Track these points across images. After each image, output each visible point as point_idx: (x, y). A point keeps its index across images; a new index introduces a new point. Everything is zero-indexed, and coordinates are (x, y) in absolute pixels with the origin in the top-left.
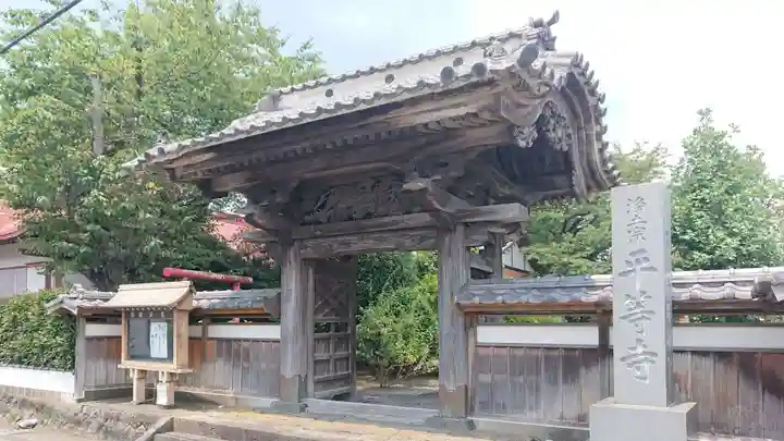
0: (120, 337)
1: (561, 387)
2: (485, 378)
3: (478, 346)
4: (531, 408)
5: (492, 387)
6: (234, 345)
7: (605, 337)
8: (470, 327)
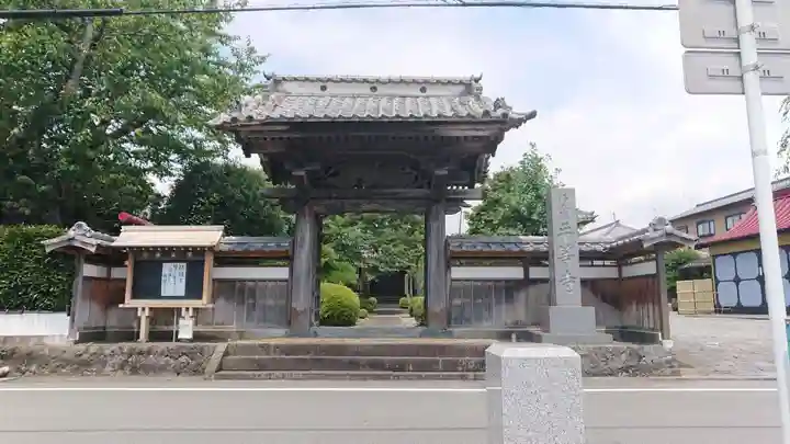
0: (125, 280)
1: (504, 306)
2: (457, 302)
3: (453, 280)
4: (487, 320)
5: (462, 307)
6: (238, 284)
7: (526, 272)
8: (448, 267)
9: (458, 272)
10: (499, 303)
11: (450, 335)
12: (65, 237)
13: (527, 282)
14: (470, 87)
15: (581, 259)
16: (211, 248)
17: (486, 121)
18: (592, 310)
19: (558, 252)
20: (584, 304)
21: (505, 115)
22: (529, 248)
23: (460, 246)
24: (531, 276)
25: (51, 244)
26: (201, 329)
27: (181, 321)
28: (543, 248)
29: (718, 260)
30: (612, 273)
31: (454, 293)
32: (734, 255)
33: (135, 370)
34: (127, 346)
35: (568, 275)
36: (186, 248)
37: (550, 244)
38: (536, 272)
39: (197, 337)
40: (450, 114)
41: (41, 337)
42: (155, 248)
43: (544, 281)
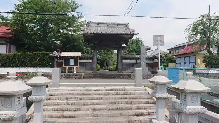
3: (123, 63)
4: (129, 70)
5: (124, 68)
7: (136, 61)
8: (122, 60)
9: (124, 61)
10: (131, 67)
11: (122, 73)
12: (53, 54)
13: (136, 63)
14: (126, 25)
15: (146, 59)
16: (79, 56)
17: (130, 34)
18: (147, 68)
19: (142, 58)
20: (146, 67)
21: (134, 33)
22: (137, 57)
23: (124, 56)
24: (137, 62)
25: (50, 55)
26: (78, 71)
27: (74, 70)
28: (139, 57)
29: (177, 59)
30: (152, 62)
31: (123, 65)
32: (180, 58)
33: (67, 78)
34: (65, 74)
35: (144, 62)
36: (75, 56)
37: (141, 56)
38: (138, 61)
39: (77, 73)
40: (124, 33)
41: (49, 72)
42: (69, 56)
43: (139, 63)
